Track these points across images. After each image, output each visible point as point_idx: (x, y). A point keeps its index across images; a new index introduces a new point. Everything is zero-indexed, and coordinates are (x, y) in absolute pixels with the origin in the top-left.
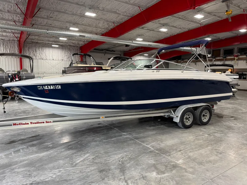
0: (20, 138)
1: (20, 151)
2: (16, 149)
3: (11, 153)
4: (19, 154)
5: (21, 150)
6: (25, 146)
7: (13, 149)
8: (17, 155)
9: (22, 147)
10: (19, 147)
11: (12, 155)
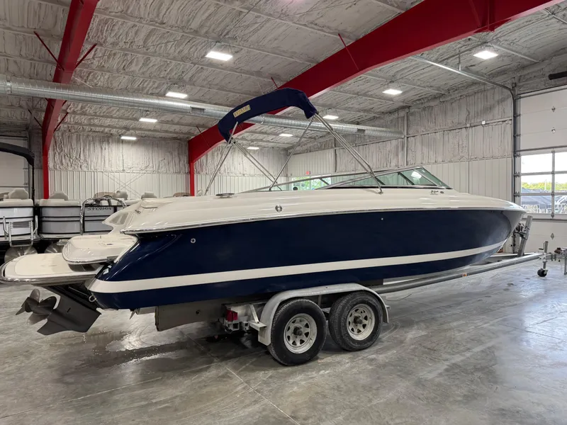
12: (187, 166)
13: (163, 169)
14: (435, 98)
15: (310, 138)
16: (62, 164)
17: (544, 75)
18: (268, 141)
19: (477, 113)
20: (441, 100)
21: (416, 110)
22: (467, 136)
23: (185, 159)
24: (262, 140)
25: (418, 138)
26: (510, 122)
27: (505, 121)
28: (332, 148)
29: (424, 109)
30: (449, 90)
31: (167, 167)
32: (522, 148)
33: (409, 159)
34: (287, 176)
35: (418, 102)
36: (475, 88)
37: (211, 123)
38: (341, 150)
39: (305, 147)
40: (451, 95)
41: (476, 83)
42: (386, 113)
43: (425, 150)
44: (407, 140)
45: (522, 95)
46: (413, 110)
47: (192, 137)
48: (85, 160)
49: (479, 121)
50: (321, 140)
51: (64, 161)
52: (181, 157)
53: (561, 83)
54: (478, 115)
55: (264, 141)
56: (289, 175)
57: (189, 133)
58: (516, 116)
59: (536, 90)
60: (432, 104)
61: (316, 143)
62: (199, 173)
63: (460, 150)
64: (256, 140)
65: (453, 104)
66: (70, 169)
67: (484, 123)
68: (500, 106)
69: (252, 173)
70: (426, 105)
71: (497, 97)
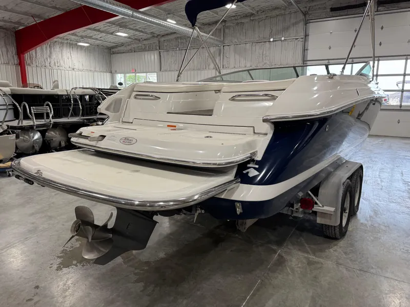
12: (16, 57)
14: (246, 16)
15: (135, 39)
17: (325, 8)
18: (97, 39)
19: (278, 31)
20: (252, 19)
21: (232, 24)
22: (270, 49)
23: (13, 50)
24: (91, 37)
25: (232, 47)
26: (301, 40)
27: (297, 39)
28: (156, 50)
29: (238, 24)
30: (258, 11)
32: (308, 59)
33: (224, 63)
34: (111, 72)
35: (233, 18)
36: (277, 12)
37: (47, 14)
38: (165, 53)
39: (129, 48)
40: (259, 16)
41: (278, 8)
42: (206, 25)
43: (237, 57)
44: (223, 48)
45: (311, 21)
46: (228, 24)
47: (21, 28)
49: (279, 37)
50: (145, 42)
52: (8, 47)
53: (336, 15)
54: (278, 33)
55: (93, 39)
56: (113, 72)
57: (19, 23)
58: (306, 36)
59: (320, 18)
60: (243, 21)
61: (140, 45)
63: (264, 59)
64: (86, 37)
65: (260, 23)
67: (283, 39)
68: (295, 28)
69: (81, 68)
70: (239, 21)
71: (293, 21)
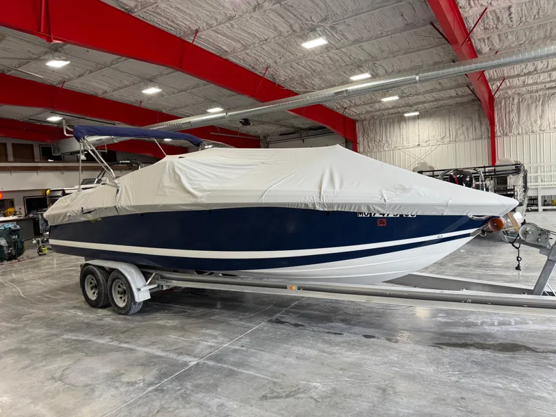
0: (487, 352)
1: (499, 322)
2: (504, 327)
3: (515, 324)
4: (501, 319)
5: (496, 324)
6: (485, 329)
7: (511, 329)
8: (506, 319)
9: (492, 328)
10: (498, 331)
11: (515, 320)
13: (462, 137)
16: (369, 147)
31: (466, 134)
48: (387, 141)
51: (370, 144)
62: (506, 135)
66: (375, 150)
